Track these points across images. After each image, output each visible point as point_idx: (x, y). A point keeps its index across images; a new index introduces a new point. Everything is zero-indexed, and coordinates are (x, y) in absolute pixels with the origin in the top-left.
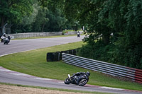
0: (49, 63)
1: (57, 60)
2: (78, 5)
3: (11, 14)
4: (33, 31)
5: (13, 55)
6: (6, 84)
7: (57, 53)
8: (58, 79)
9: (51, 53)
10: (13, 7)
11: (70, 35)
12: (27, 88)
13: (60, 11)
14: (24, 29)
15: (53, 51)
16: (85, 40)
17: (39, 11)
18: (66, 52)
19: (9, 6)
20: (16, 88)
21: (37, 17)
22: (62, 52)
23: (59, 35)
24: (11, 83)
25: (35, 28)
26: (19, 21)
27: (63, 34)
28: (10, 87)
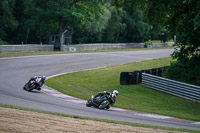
1: (134, 83)
3: (73, 17)
4: (105, 40)
6: (58, 115)
7: (135, 73)
8: (134, 110)
9: (127, 73)
10: (76, 6)
11: (156, 47)
12: (87, 122)
13: (141, 13)
14: (91, 38)
15: (130, 69)
16: (175, 55)
17: (113, 13)
18: (147, 72)
19: (71, 5)
20: (72, 120)
21: (109, 21)
22: (143, 71)
23: (139, 47)
24: (66, 113)
25: (105, 37)
26: (84, 26)
27: (146, 46)
28: (63, 119)
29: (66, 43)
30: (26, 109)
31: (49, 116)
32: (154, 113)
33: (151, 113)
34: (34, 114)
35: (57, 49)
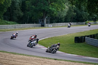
0: (76, 44)
1: (81, 42)
2: (96, 3)
3: (50, 10)
4: (66, 21)
5: (52, 38)
6: (47, 58)
7: (82, 37)
8: (82, 55)
9: (78, 37)
10: (51, 5)
12: (61, 61)
13: (84, 8)
14: (59, 20)
15: (79, 35)
17: (70, 8)
18: (88, 36)
19: (49, 4)
20: (54, 61)
21: (68, 12)
22: (86, 36)
23: (83, 24)
24: (50, 57)
25: (66, 20)
26: (55, 15)
27: (86, 24)
28: (50, 60)
29: (47, 23)
30: (31, 56)
31: (42, 59)
32: (93, 57)
33: (91, 57)
34: (35, 58)
35: (43, 26)
